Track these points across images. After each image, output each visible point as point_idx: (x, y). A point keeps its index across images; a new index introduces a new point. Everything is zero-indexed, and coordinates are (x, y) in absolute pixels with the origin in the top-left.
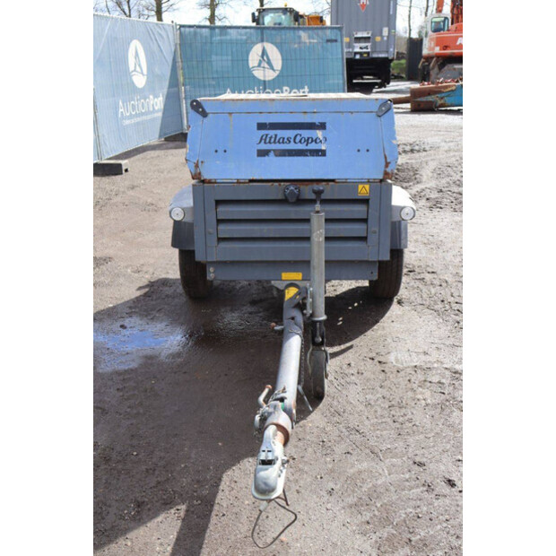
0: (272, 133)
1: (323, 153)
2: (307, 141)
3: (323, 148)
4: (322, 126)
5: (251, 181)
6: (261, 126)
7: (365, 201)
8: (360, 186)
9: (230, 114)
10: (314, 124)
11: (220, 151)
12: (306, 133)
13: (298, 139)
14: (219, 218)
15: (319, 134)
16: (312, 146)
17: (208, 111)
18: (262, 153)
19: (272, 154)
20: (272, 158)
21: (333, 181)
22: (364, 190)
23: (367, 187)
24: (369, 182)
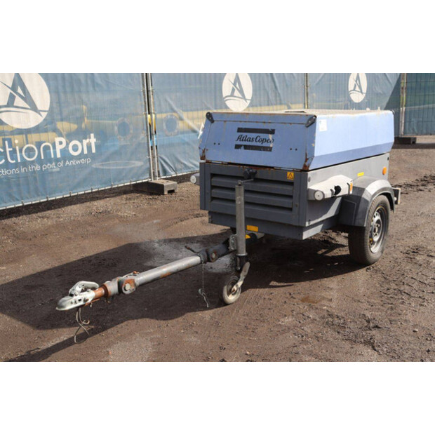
0: (244, 134)
1: (270, 149)
2: (263, 141)
3: (271, 146)
4: (272, 132)
5: (229, 163)
6: (240, 130)
7: (291, 183)
8: (289, 173)
9: (225, 121)
10: (268, 130)
11: (217, 144)
12: (263, 136)
13: (258, 139)
14: (213, 184)
15: (270, 136)
16: (265, 144)
17: (214, 119)
18: (238, 147)
19: (243, 147)
20: (242, 150)
21: (273, 168)
22: (290, 176)
23: (292, 174)
24: (293, 171)
